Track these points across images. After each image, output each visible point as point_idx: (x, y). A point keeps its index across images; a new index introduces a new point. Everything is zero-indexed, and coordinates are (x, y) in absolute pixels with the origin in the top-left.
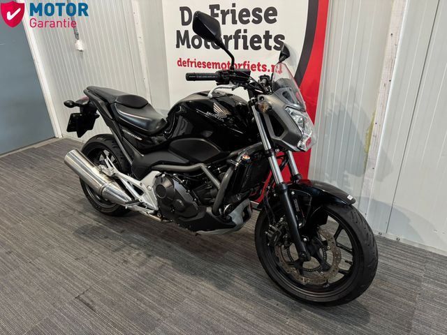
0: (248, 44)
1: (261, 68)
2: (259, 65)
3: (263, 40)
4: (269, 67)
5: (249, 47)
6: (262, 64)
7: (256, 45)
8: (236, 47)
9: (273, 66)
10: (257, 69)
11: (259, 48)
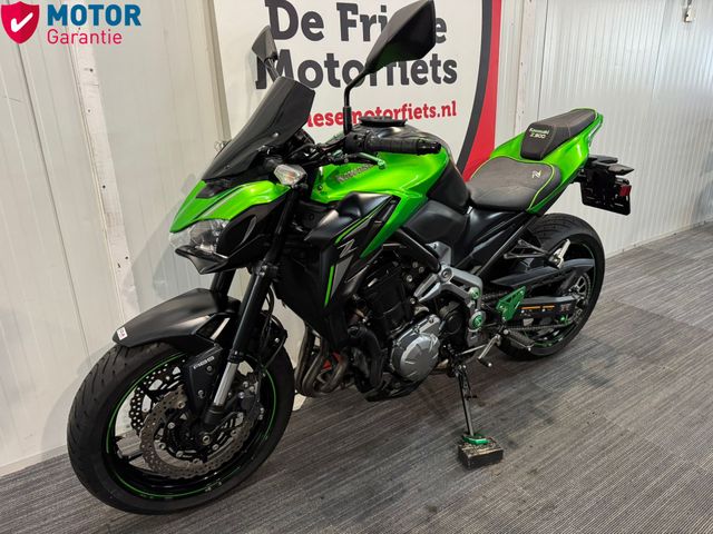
0: (409, 75)
1: (428, 113)
2: (426, 108)
3: (430, 69)
4: (439, 111)
5: (411, 80)
6: (429, 106)
7: (421, 76)
8: (390, 82)
9: (443, 108)
10: (423, 114)
11: (424, 81)
